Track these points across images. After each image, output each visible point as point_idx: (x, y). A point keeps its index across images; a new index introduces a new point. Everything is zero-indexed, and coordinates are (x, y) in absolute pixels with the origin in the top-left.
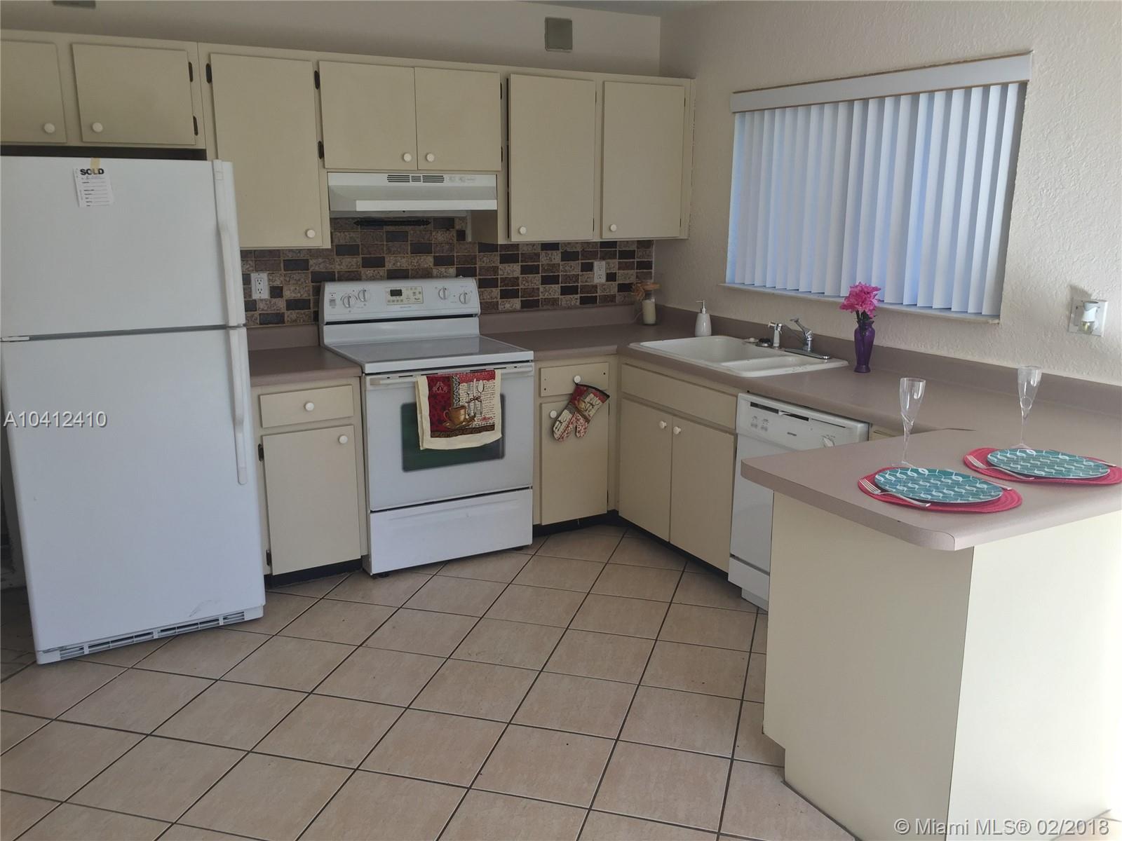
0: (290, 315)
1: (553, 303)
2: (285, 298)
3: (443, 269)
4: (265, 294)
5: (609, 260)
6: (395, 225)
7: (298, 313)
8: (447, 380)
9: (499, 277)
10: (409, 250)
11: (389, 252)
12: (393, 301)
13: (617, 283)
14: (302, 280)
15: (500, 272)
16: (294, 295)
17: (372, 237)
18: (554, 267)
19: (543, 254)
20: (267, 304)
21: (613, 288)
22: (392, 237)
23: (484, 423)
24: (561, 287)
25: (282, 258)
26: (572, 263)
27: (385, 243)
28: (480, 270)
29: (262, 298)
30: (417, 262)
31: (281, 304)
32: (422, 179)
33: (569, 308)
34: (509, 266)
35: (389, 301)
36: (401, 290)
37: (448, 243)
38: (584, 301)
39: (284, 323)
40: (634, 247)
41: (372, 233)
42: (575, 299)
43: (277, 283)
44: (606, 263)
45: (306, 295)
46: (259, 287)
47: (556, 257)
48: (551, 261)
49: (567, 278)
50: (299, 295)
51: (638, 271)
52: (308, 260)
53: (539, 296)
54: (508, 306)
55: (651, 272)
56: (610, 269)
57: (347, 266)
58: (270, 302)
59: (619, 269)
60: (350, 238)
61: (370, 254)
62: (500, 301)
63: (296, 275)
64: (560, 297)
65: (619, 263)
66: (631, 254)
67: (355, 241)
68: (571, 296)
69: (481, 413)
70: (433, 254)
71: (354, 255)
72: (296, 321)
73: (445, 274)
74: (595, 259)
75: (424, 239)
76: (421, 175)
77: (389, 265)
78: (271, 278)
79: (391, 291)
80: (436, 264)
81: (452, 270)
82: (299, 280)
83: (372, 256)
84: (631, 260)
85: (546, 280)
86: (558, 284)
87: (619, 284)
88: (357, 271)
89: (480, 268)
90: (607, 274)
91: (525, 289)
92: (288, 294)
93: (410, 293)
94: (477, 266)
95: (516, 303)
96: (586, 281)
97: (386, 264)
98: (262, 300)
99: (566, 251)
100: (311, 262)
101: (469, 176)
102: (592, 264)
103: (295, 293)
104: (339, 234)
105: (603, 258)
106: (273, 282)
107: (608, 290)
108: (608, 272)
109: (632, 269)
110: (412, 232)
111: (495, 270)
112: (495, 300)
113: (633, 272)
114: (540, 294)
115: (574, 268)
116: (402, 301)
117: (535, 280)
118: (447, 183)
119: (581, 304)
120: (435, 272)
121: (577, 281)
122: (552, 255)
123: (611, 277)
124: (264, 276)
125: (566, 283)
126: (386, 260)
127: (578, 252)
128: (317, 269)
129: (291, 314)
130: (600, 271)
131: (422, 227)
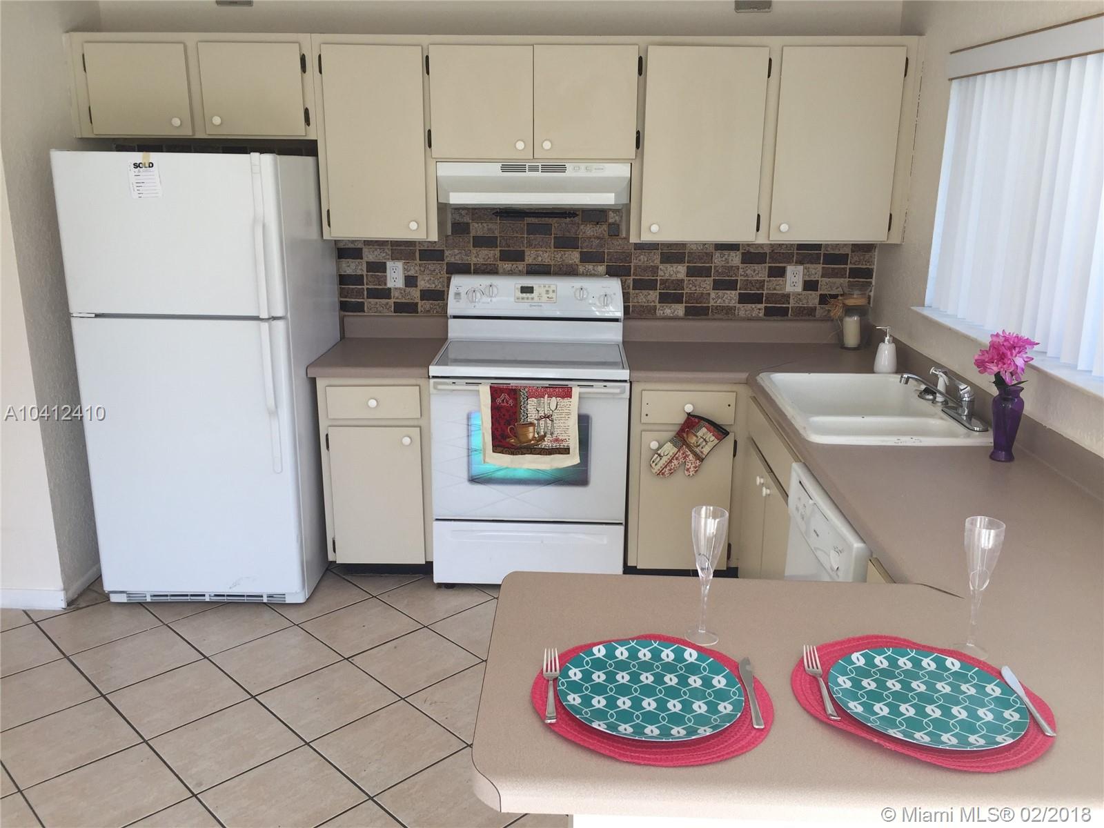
0: (423, 305)
1: (727, 312)
2: (419, 288)
3: (590, 267)
4: (400, 283)
5: (808, 265)
6: (538, 217)
7: (432, 304)
8: (514, 393)
9: (659, 278)
10: (552, 243)
11: (530, 245)
12: (523, 298)
13: (819, 292)
14: (437, 271)
15: (660, 273)
16: (428, 286)
17: (512, 229)
18: (730, 269)
19: (717, 254)
20: (401, 293)
21: (813, 299)
22: (532, 229)
23: (555, 445)
24: (739, 294)
25: (418, 248)
26: (756, 267)
27: (526, 236)
28: (635, 270)
29: (397, 286)
30: (561, 258)
31: (415, 294)
32: (540, 168)
33: (749, 319)
34: (672, 266)
35: (518, 298)
36: (532, 288)
37: (598, 238)
38: (769, 312)
39: (417, 313)
40: (847, 251)
41: (511, 225)
42: (758, 309)
43: (412, 273)
44: (804, 269)
45: (440, 286)
46: (394, 275)
47: (735, 259)
48: (728, 263)
49: (748, 283)
50: (434, 286)
51: (851, 280)
52: (444, 250)
53: (709, 303)
54: (668, 312)
55: (871, 283)
56: (809, 276)
57: (484, 258)
58: (405, 291)
59: (822, 277)
60: (489, 229)
61: (509, 246)
62: (658, 305)
63: (432, 265)
64: (738, 305)
65: (823, 268)
66: (842, 259)
67: (493, 232)
68: (753, 306)
69: (552, 434)
70: (580, 250)
71: (492, 247)
72: (429, 311)
73: (593, 272)
74: (789, 262)
75: (569, 232)
76: (540, 164)
77: (529, 259)
78: (406, 267)
79: (522, 287)
80: (581, 261)
81: (602, 268)
82: (435, 270)
83: (512, 249)
84: (843, 266)
85: (719, 285)
86: (736, 290)
87: (821, 295)
88: (495, 264)
89: (635, 266)
90: (805, 281)
91: (691, 293)
92: (423, 284)
93: (543, 290)
94: (632, 265)
95: (680, 310)
96: (775, 289)
97: (527, 258)
98: (396, 289)
99: (748, 251)
100: (447, 253)
101: (595, 165)
102: (785, 267)
103: (430, 284)
104: (476, 225)
105: (800, 262)
106: (408, 272)
107: (805, 301)
108: (807, 279)
109: (843, 276)
110: (556, 225)
111: (655, 270)
112: (653, 304)
113: (844, 281)
114: (711, 300)
115: (759, 272)
116: (532, 299)
117: (706, 284)
118: (570, 172)
119: (765, 315)
120: (581, 269)
121: (762, 287)
122: (729, 255)
123: (810, 285)
124: (399, 265)
125: (746, 290)
126: (527, 254)
127: (766, 253)
128: (453, 260)
129: (425, 304)
130: (794, 278)
131: (568, 219)
